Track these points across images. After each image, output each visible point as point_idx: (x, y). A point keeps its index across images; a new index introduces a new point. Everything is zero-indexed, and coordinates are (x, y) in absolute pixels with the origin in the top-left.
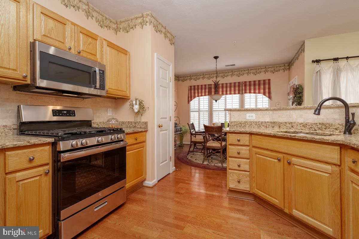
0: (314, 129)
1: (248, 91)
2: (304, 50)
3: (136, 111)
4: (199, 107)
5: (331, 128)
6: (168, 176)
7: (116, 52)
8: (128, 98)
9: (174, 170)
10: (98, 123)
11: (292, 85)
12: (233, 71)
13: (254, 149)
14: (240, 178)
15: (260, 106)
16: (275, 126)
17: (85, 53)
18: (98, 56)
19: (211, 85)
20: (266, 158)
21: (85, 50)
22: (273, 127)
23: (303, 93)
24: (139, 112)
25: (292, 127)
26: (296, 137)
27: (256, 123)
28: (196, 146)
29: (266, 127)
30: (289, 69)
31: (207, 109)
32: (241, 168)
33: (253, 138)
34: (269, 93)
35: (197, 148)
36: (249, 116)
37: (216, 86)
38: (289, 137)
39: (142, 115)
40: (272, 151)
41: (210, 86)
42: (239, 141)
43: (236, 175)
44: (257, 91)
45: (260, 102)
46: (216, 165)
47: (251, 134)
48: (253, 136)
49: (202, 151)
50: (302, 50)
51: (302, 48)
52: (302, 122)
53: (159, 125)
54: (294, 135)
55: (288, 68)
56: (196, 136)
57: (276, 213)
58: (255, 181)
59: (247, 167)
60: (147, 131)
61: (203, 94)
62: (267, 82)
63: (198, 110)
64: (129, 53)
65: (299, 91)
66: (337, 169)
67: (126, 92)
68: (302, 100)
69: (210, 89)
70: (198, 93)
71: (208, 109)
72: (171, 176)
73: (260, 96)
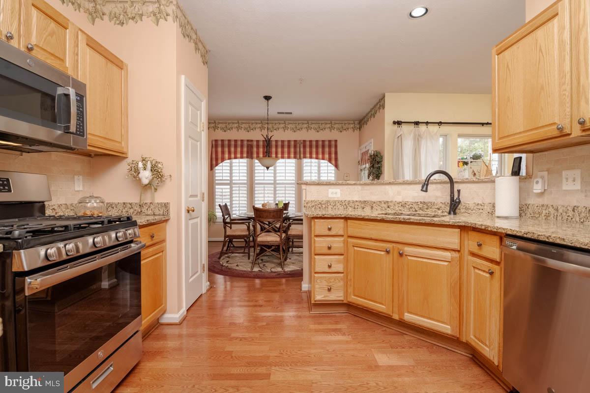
0: (414, 210)
1: (308, 155)
2: (383, 107)
3: (145, 181)
4: (231, 176)
5: (433, 207)
6: (200, 299)
7: (103, 60)
8: (124, 156)
9: (208, 288)
10: (56, 207)
11: (364, 150)
12: (287, 122)
13: (350, 240)
14: (331, 284)
15: (324, 178)
16: (366, 207)
17: (42, 52)
18: (68, 64)
19: (252, 141)
20: (368, 251)
21: (41, 46)
22: (363, 208)
23: (382, 163)
24: (150, 184)
25: (388, 207)
26: (411, 220)
27: (341, 203)
28: (233, 243)
29: (354, 208)
30: (360, 129)
31: (244, 180)
32: (333, 269)
33: (349, 224)
34: (336, 159)
35: (234, 247)
36: (332, 193)
37: (268, 143)
38: (402, 220)
39: (156, 189)
40: (376, 240)
41: (249, 143)
42: (330, 229)
43: (325, 280)
44: (320, 156)
45: (323, 172)
46: (273, 270)
47: (346, 219)
48: (349, 221)
49: (244, 251)
50: (380, 106)
51: (381, 104)
52: (401, 200)
53: (188, 208)
54: (408, 217)
55: (358, 126)
56: (231, 226)
57: (379, 323)
58: (352, 285)
59: (339, 267)
60: (169, 219)
61: (239, 155)
62: (333, 143)
63: (229, 182)
64: (127, 66)
65: (378, 159)
66: (456, 255)
67: (120, 143)
68: (381, 171)
69: (250, 147)
70: (230, 153)
71: (247, 180)
72: (204, 299)
73: (324, 163)
